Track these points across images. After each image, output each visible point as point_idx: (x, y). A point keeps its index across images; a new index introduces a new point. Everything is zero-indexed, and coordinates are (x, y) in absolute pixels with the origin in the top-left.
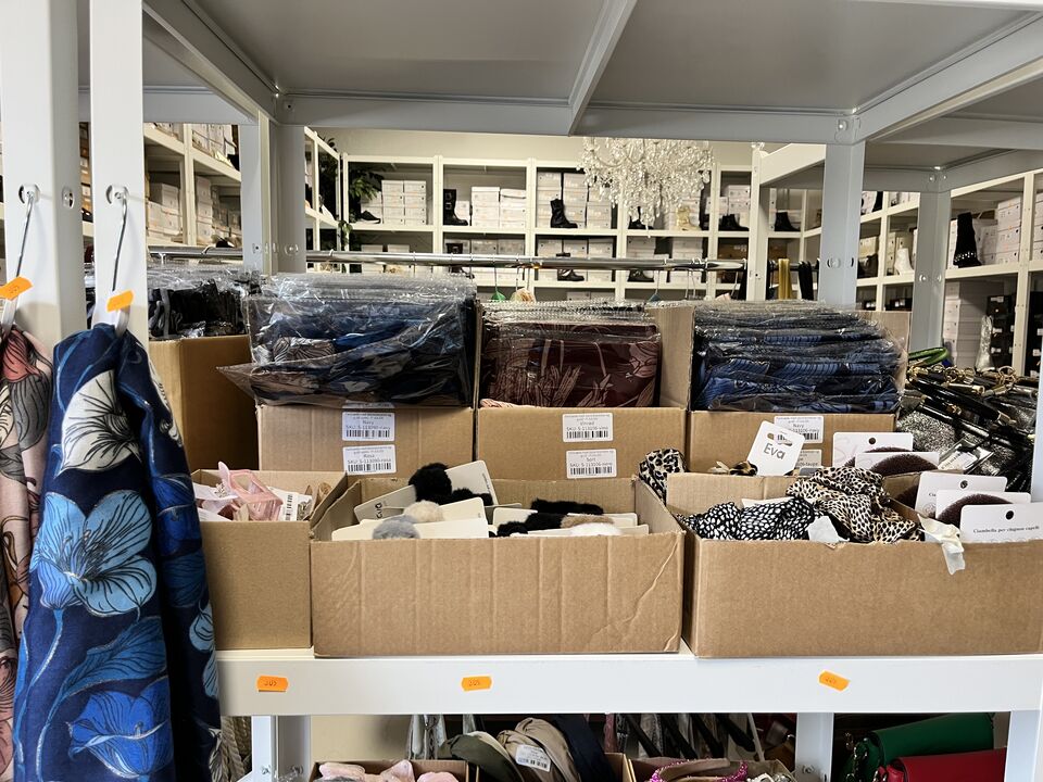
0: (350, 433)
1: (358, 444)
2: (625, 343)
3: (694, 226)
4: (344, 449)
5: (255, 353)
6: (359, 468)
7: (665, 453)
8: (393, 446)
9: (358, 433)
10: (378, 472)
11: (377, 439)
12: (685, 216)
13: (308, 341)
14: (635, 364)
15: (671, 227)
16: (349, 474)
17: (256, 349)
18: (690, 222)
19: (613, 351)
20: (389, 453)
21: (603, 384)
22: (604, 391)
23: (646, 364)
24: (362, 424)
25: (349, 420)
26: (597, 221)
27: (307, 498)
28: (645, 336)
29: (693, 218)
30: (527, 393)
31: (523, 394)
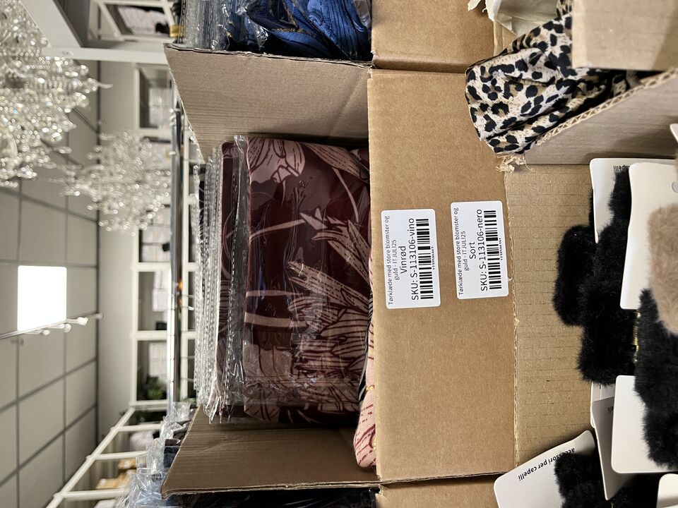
2: (249, 190)
7: (477, 98)
14: (284, 174)
19: (263, 208)
21: (317, 225)
22: (328, 223)
23: (283, 157)
28: (238, 159)
30: (335, 349)
31: (337, 356)
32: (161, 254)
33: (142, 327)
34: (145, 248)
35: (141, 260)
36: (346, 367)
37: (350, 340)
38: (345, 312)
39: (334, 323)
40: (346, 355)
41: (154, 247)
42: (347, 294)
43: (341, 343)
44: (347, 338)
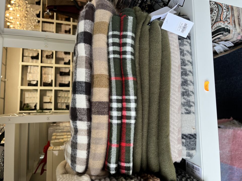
32: (31, 60)
33: (22, 85)
34: (25, 58)
35: (23, 61)
41: (28, 57)
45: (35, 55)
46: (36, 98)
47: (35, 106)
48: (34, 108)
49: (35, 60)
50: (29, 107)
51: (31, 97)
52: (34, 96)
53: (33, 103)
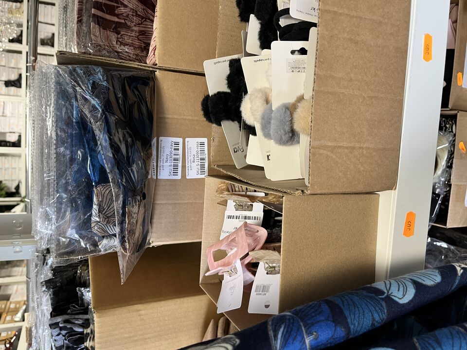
0: (175, 173)
1: (184, 167)
3: (20, 7)
4: (187, 178)
5: (106, 250)
6: (202, 167)
8: (187, 139)
9: (176, 167)
10: (206, 152)
11: (180, 152)
12: (14, 11)
13: (95, 207)
15: (21, 20)
16: (206, 174)
17: (102, 250)
18: (18, 9)
20: (193, 143)
24: (168, 164)
25: (165, 173)
26: (17, 62)
27: (231, 204)
29: (16, 6)
30: (139, 37)
31: (141, 40)
32: (4, 89)
36: (145, 47)
37: (146, 34)
38: (145, 21)
39: (139, 24)
40: (145, 41)
42: (147, 12)
43: (143, 34)
44: (145, 33)
45: (14, 77)
46: (17, 170)
47: (18, 188)
48: (14, 190)
49: (13, 89)
50: (5, 189)
51: (8, 169)
52: (14, 165)
53: (12, 180)
